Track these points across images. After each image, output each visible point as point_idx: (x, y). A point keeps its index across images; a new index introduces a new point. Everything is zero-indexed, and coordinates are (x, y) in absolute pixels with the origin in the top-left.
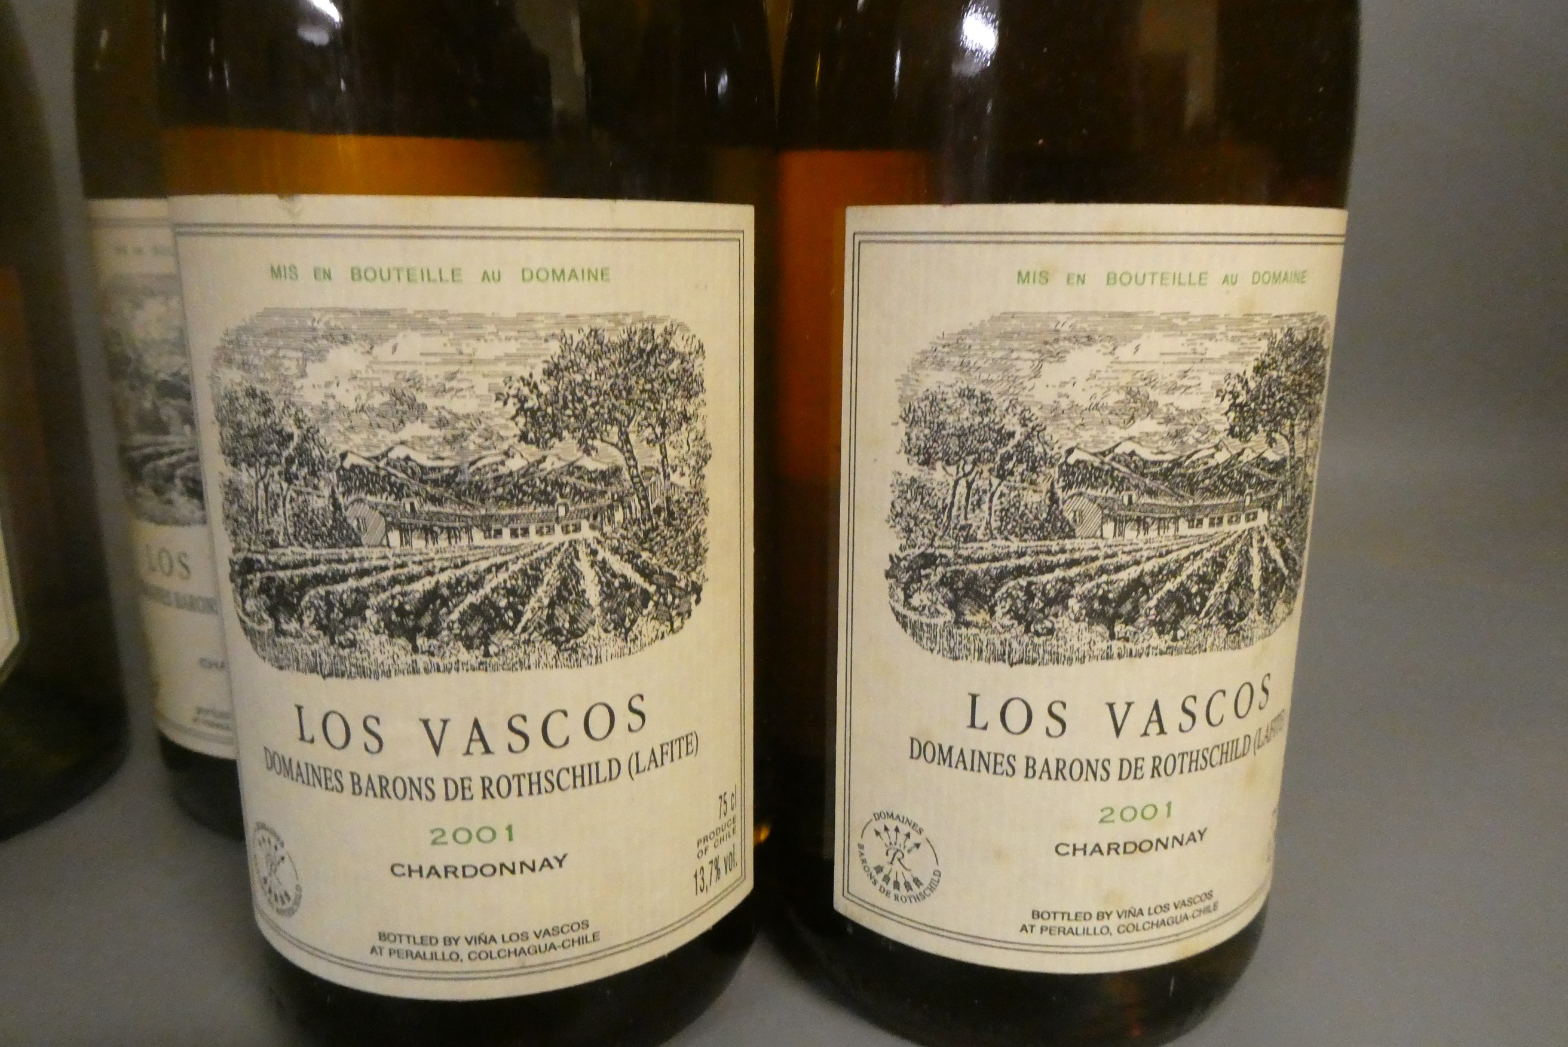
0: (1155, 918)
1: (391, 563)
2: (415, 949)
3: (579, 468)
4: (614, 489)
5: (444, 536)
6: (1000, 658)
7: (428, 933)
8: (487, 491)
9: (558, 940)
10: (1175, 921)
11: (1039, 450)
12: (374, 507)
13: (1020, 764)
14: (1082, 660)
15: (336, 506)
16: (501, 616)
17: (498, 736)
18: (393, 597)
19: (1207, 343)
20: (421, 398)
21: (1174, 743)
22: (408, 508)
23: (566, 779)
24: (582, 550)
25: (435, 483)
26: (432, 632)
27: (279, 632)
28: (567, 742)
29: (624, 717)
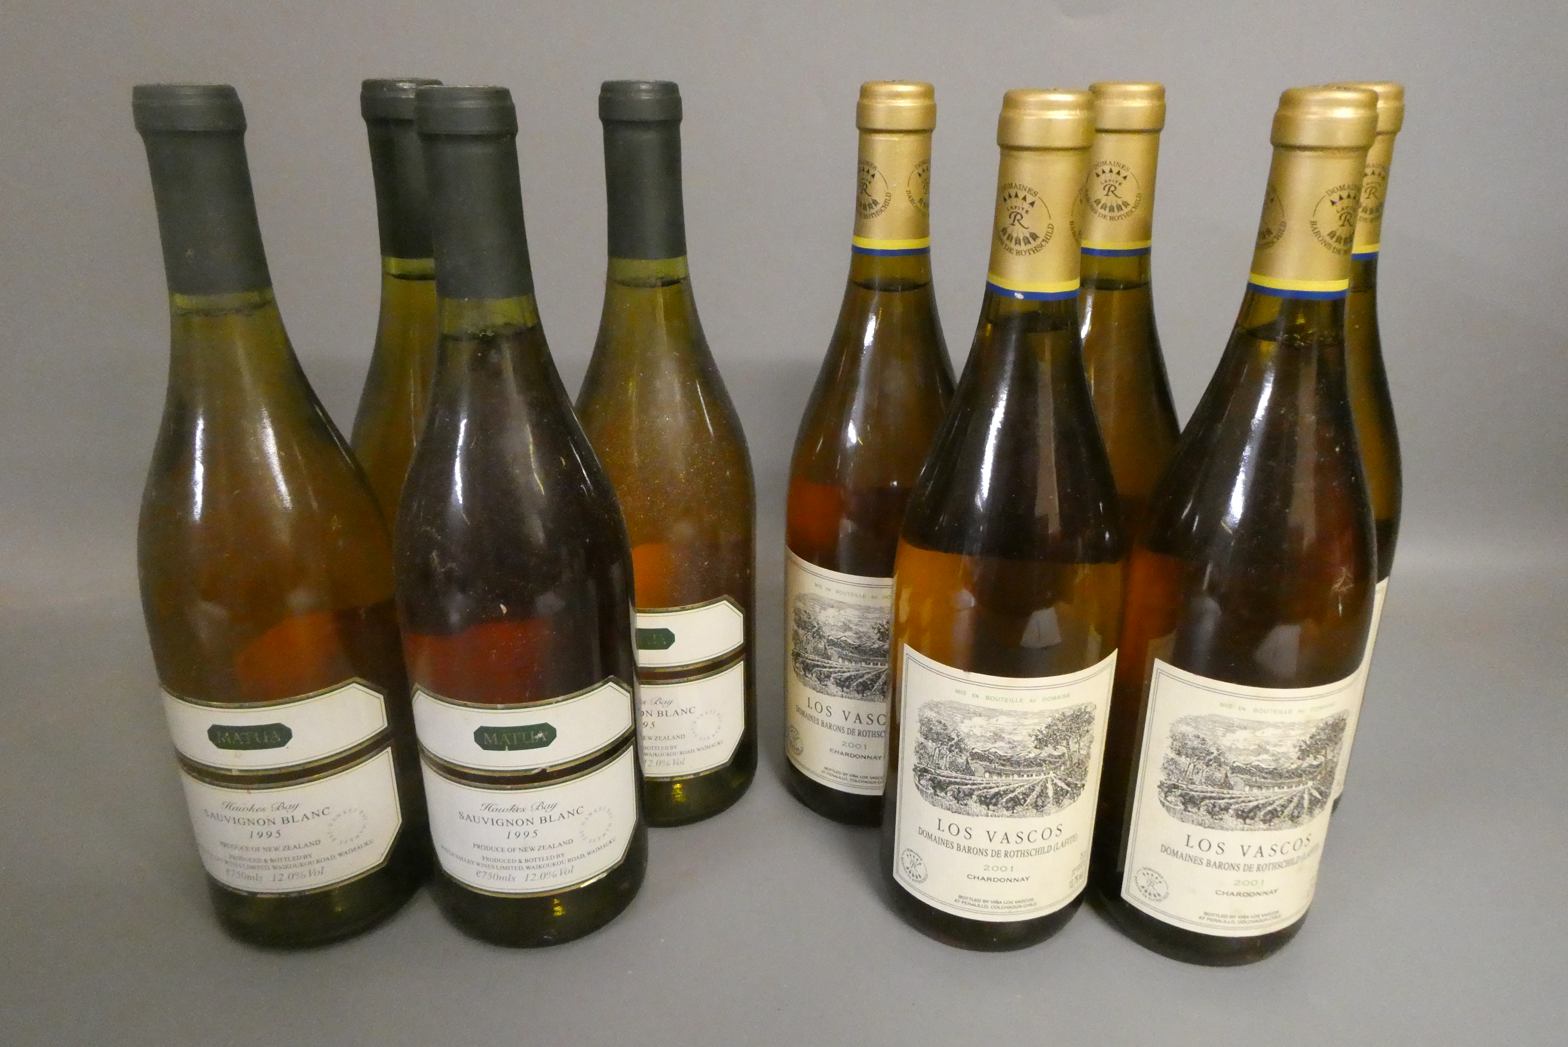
0: (1253, 919)
1: (984, 782)
2: (972, 902)
3: (1052, 755)
4: (1062, 760)
5: (1005, 776)
6: (1201, 825)
7: (978, 898)
8: (1021, 763)
9: (1022, 904)
10: (1261, 921)
11: (1222, 760)
12: (981, 765)
13: (1205, 862)
14: (1232, 830)
15: (968, 763)
16: (1020, 801)
17: (1013, 838)
18: (983, 793)
19: (1291, 731)
20: (1003, 735)
21: (1266, 860)
22: (993, 767)
23: (1033, 853)
24: (1049, 780)
25: (1004, 760)
26: (995, 805)
27: (936, 794)
28: (1035, 840)
29: (1055, 831)
